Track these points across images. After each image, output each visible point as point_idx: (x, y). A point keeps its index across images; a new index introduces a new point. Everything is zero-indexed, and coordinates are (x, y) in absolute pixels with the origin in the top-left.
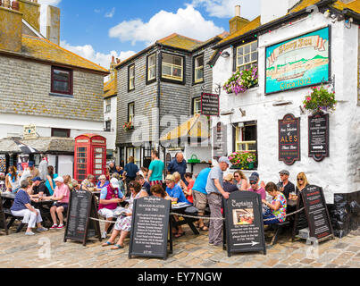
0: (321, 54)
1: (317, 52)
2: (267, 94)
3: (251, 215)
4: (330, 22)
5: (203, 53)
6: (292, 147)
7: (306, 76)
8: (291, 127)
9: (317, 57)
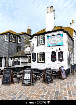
0: (61, 39)
1: (60, 39)
4: (63, 33)
5: (21, 36)
7: (57, 43)
9: (60, 40)
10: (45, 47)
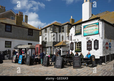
2: (84, 36)
4: (99, 22)
5: (64, 27)
6: (90, 47)
7: (93, 32)
8: (90, 43)
9: (96, 28)
10: (82, 36)
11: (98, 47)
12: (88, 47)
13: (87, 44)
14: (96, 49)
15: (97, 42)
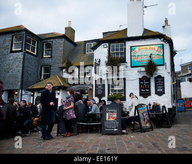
2: (132, 67)
3: (116, 116)
4: (163, 43)
5: (52, 41)
6: (147, 90)
8: (146, 81)
9: (158, 54)
10: (127, 67)
11: (164, 90)
12: (143, 90)
13: (140, 85)
14: (160, 93)
15: (161, 81)
